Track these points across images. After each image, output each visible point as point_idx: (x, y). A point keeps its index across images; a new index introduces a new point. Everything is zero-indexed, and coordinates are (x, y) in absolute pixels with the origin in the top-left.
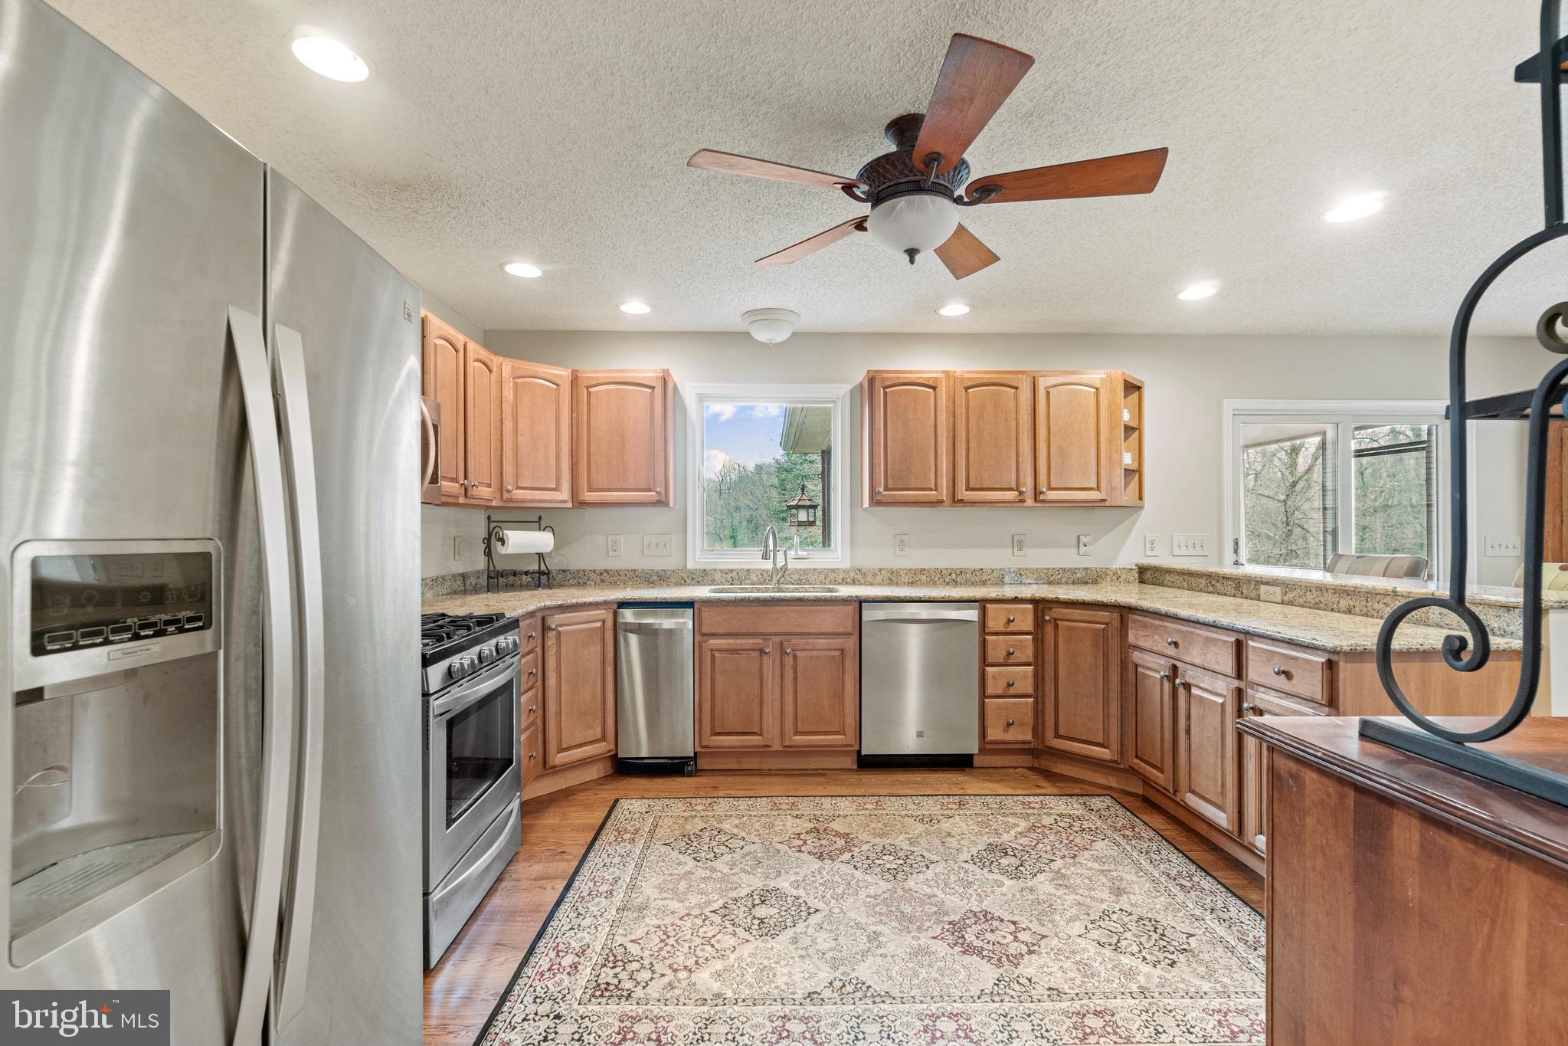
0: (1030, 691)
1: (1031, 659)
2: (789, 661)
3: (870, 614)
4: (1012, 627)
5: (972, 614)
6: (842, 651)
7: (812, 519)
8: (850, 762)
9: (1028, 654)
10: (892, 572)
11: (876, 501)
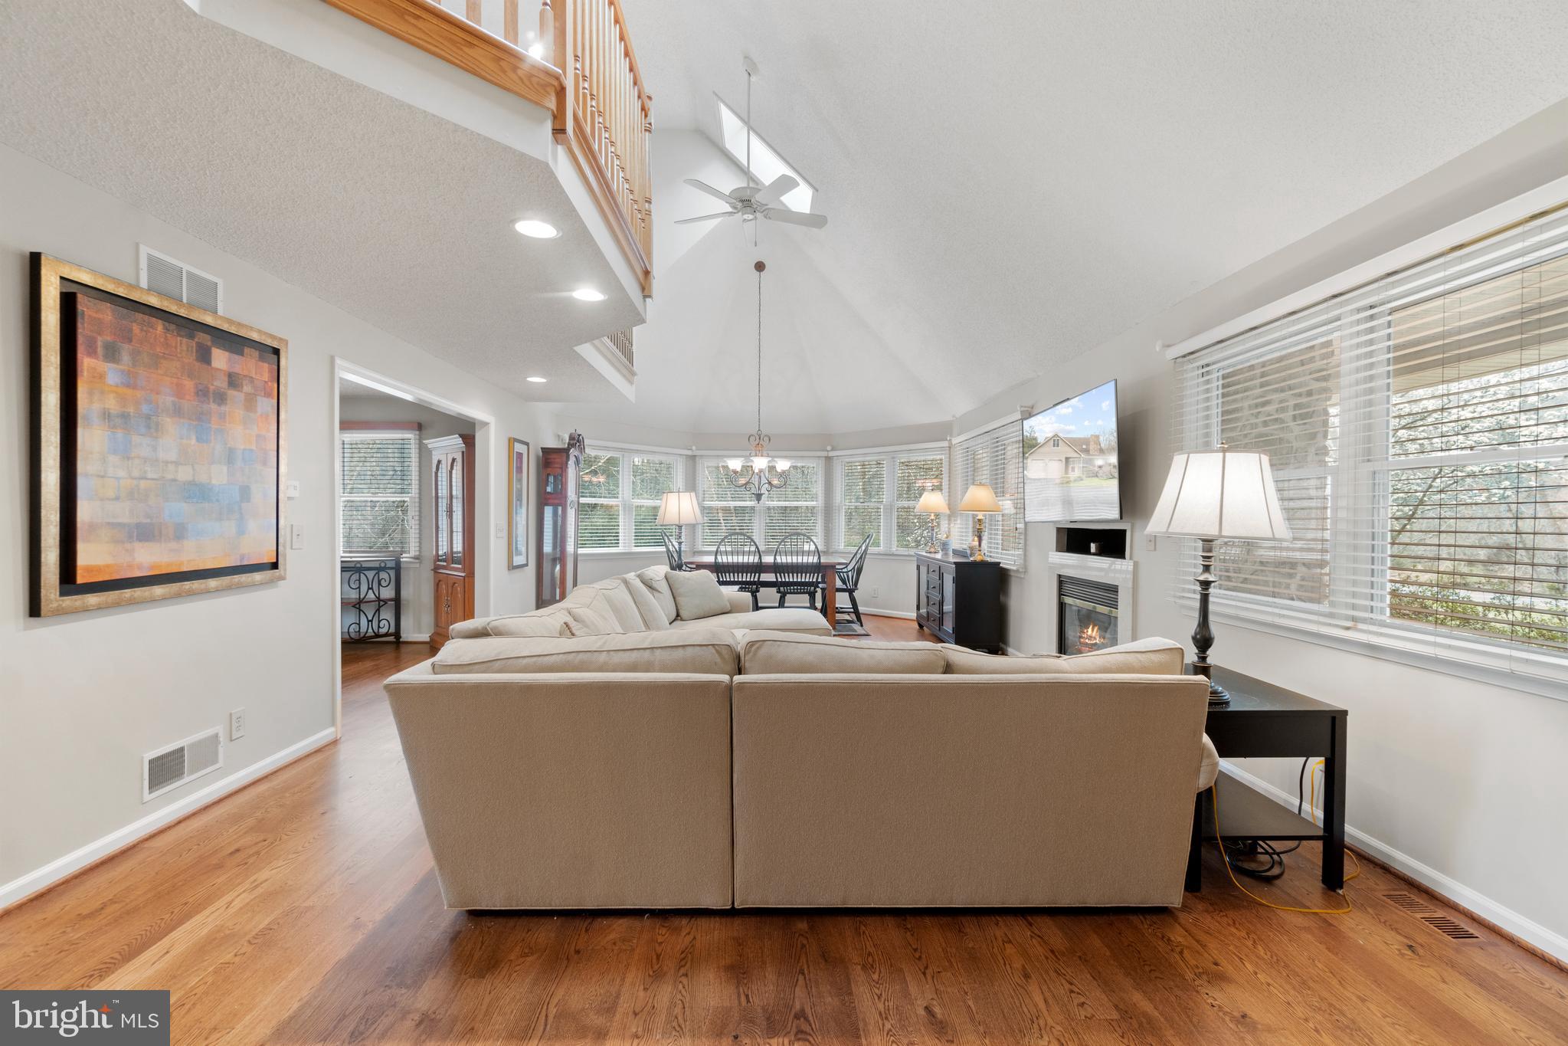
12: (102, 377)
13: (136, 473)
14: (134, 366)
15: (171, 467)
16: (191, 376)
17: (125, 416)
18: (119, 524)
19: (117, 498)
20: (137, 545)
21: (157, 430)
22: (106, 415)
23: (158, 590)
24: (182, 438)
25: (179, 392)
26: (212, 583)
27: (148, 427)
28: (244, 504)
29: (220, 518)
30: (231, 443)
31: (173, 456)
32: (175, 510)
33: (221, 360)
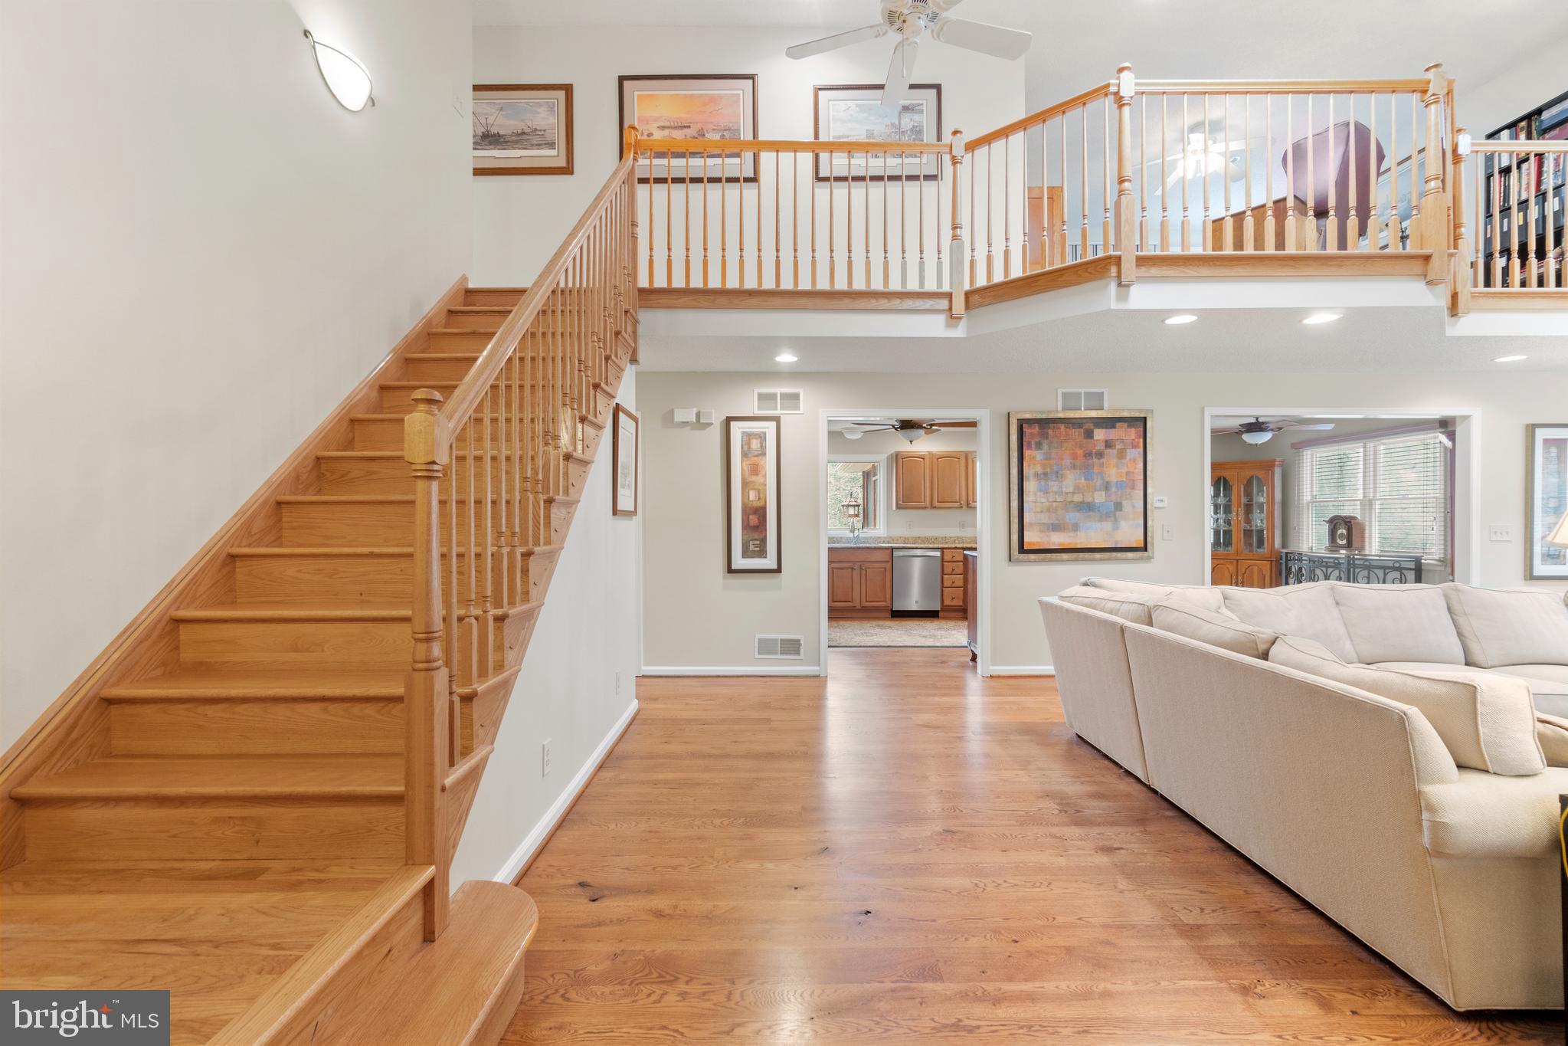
0: (962, 585)
1: (962, 572)
2: (864, 572)
3: (896, 554)
4: (954, 559)
5: (938, 554)
6: (885, 568)
7: (856, 513)
8: (888, 614)
9: (961, 570)
10: (905, 538)
11: (898, 507)
12: (1034, 458)
13: (1051, 500)
14: (1050, 449)
15: (1069, 495)
16: (1081, 448)
17: (1045, 474)
18: (1044, 524)
19: (1042, 512)
20: (1052, 533)
21: (1062, 478)
22: (1036, 475)
23: (1065, 556)
24: (1076, 480)
25: (1074, 456)
26: (1098, 555)
27: (1057, 477)
28: (1118, 513)
29: (1100, 520)
30: (1107, 479)
31: (1071, 489)
32: (1072, 516)
33: (1100, 434)
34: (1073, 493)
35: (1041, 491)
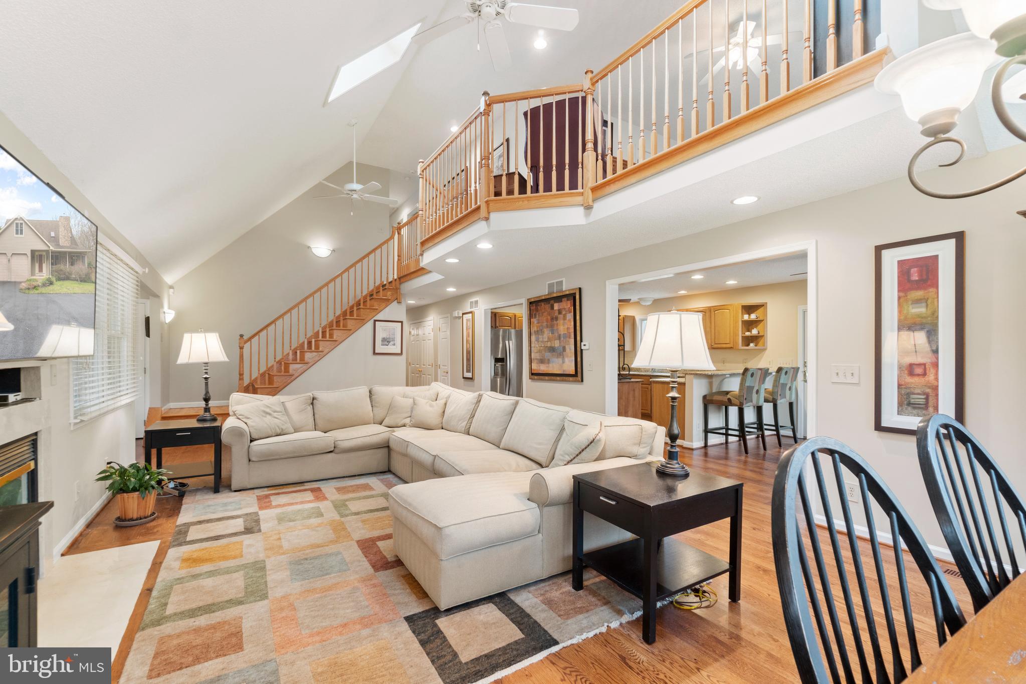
12: (534, 323)
14: (539, 317)
16: (549, 315)
18: (538, 359)
19: (537, 352)
20: (540, 365)
22: (535, 332)
24: (548, 334)
25: (547, 321)
26: (558, 378)
28: (564, 353)
29: (557, 358)
30: (560, 333)
31: (546, 340)
32: (548, 355)
33: (556, 306)
34: (547, 341)
35: (536, 341)
